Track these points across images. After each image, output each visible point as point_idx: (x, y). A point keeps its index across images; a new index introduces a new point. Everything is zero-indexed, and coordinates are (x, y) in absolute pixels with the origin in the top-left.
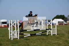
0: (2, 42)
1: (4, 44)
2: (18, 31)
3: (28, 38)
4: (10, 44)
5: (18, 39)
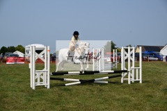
2: (48, 70)
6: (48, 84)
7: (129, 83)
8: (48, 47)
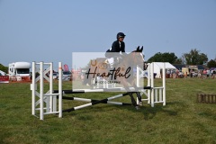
0: (11, 126)
1: (17, 133)
2: (60, 93)
3: (89, 114)
4: (36, 133)
5: (60, 116)
6: (60, 111)
7: (153, 106)
8: (60, 63)
